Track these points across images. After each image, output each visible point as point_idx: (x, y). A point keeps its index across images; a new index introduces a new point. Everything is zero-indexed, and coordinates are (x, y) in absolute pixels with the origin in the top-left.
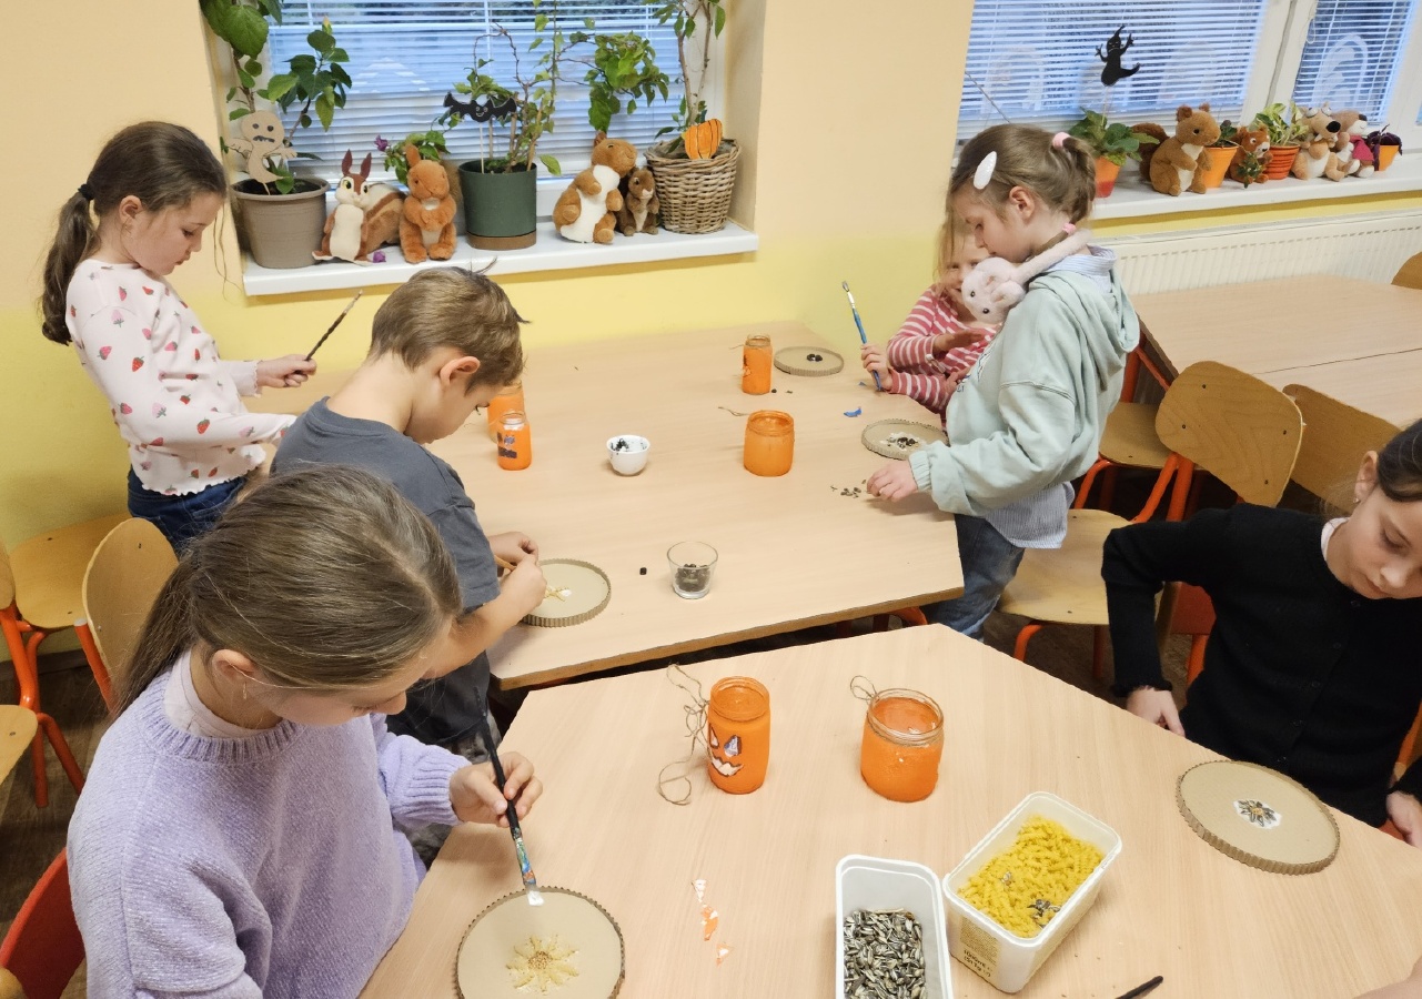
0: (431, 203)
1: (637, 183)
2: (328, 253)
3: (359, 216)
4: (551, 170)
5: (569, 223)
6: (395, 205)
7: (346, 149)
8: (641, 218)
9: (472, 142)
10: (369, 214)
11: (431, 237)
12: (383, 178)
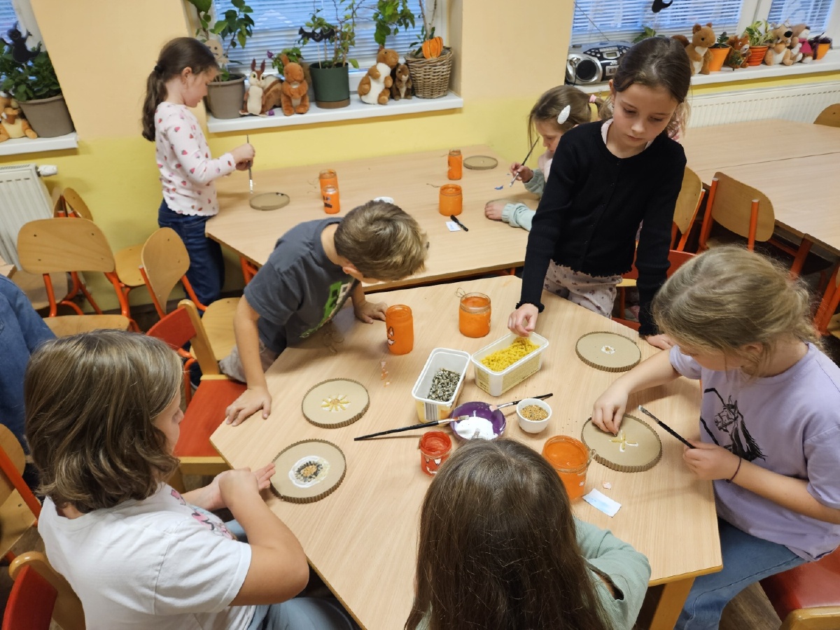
0: (295, 84)
1: (400, 72)
2: (247, 111)
3: (260, 92)
4: (355, 67)
5: (365, 94)
6: (278, 86)
7: (252, 58)
8: (403, 90)
9: (316, 52)
10: (265, 92)
11: (296, 102)
12: (272, 72)
